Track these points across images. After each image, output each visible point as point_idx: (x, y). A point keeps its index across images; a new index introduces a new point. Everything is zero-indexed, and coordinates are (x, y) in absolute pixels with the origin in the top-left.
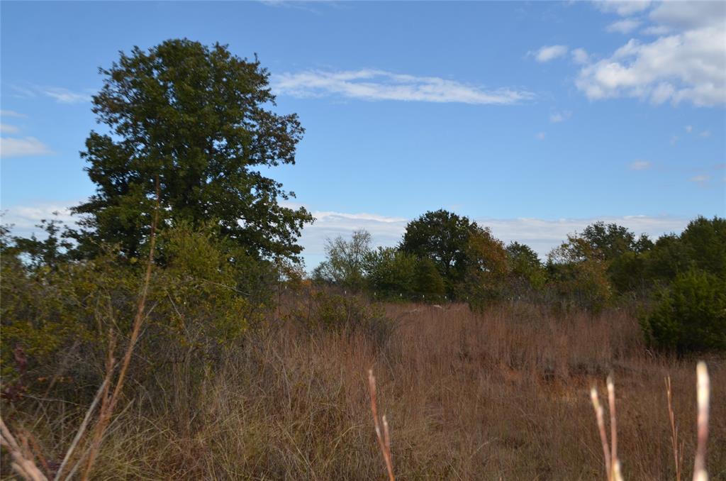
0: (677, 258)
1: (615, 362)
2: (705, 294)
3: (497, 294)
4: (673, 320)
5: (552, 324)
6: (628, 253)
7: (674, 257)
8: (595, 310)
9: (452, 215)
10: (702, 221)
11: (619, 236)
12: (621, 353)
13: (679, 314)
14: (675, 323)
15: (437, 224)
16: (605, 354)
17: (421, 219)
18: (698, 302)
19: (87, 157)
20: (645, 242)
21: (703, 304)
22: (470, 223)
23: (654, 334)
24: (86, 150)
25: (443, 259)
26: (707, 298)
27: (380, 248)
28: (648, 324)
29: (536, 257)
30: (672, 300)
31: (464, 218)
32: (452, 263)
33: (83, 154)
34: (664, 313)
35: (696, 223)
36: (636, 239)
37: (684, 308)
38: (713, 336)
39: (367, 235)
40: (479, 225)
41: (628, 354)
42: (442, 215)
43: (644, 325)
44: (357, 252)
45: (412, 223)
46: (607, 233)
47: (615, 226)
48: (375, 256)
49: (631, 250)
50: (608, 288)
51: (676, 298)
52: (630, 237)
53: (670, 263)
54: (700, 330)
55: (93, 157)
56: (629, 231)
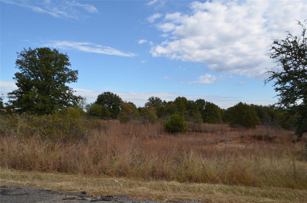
0: (173, 108)
1: (158, 135)
2: (178, 119)
3: (128, 118)
4: (171, 125)
5: (143, 126)
6: (160, 106)
7: (172, 108)
8: (153, 122)
9: (112, 93)
10: (179, 98)
11: (158, 100)
12: (159, 133)
13: (172, 124)
14: (171, 126)
15: (107, 96)
16: (156, 133)
17: (102, 94)
18: (176, 121)
19: (15, 79)
20: (165, 102)
21: (177, 121)
22: (117, 96)
23: (167, 128)
24: (15, 77)
25: (109, 106)
26: (179, 120)
27: (91, 103)
28: (165, 126)
29: (135, 106)
30: (171, 120)
31: (115, 94)
32: (111, 107)
33: (14, 78)
34: (169, 123)
35: (178, 98)
36: (162, 101)
37: (173, 122)
38: (180, 129)
39: (86, 98)
40: (119, 97)
41: (161, 133)
42: (109, 93)
43: (164, 126)
44: (82, 104)
45: (100, 95)
46: (155, 99)
47: (157, 97)
48: (90, 105)
49: (161, 104)
50: (156, 117)
51: (172, 120)
52: (161, 101)
53: (171, 109)
54: (177, 127)
55: (17, 79)
56: (161, 99)
